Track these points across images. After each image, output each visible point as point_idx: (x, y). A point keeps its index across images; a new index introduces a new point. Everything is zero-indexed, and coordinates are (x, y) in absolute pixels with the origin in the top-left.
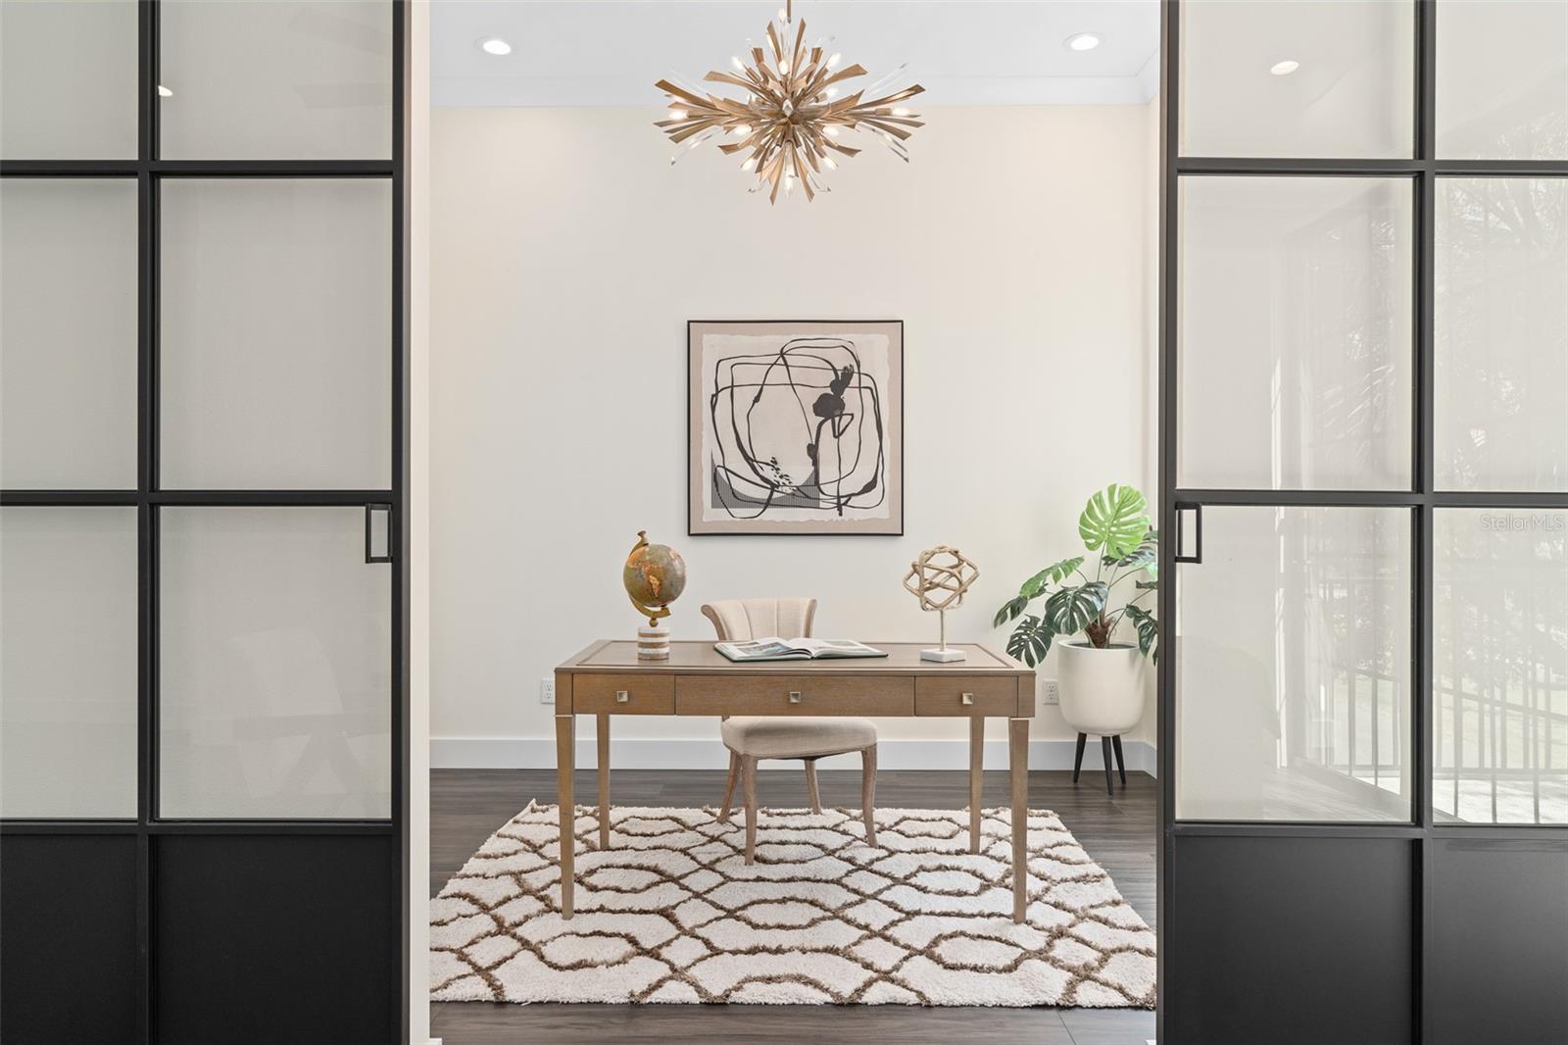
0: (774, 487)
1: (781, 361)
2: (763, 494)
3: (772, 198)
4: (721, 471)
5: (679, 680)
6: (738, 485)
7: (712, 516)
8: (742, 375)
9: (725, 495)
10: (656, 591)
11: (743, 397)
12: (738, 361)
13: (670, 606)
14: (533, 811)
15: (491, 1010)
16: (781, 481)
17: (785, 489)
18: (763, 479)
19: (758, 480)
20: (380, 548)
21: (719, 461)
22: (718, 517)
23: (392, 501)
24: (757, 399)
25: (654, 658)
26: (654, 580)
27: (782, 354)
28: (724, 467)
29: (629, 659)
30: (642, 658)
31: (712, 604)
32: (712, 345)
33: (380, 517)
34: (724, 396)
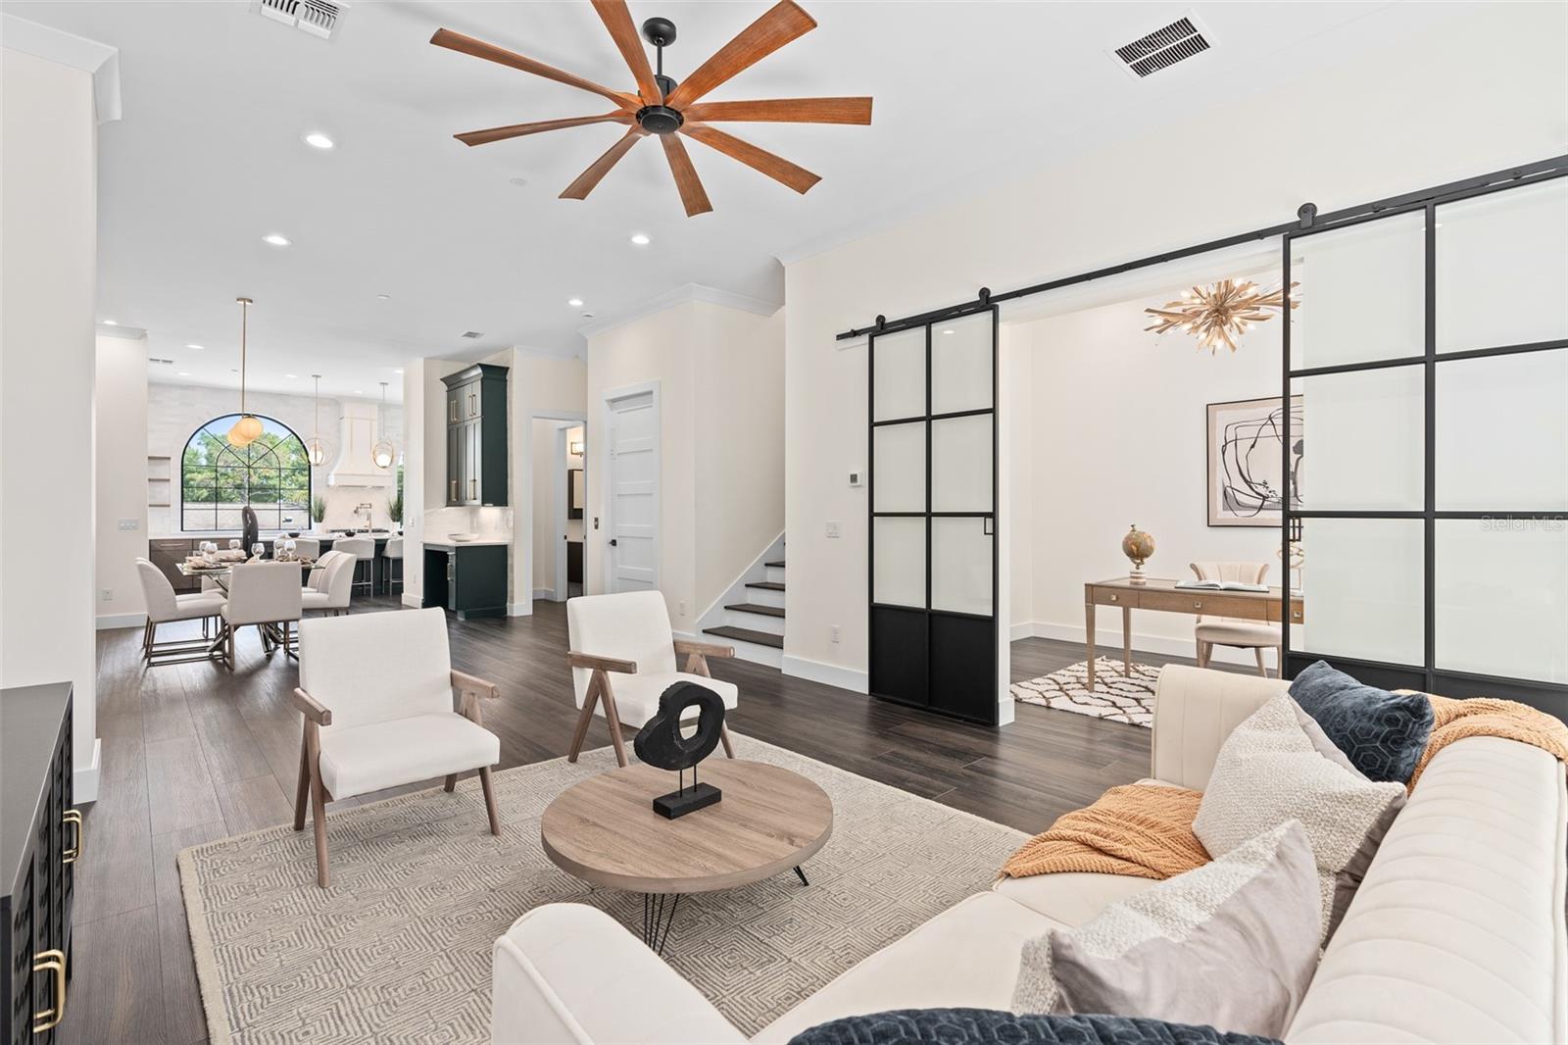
0: (1265, 498)
1: (1269, 422)
2: (1259, 502)
3: (1213, 353)
4: (1229, 489)
5: (1141, 592)
6: (1240, 497)
7: (1222, 515)
8: (1242, 433)
9: (1230, 501)
10: (1135, 552)
11: (1243, 446)
12: (1238, 425)
13: (1145, 560)
14: (1103, 660)
15: (1044, 709)
16: (1270, 495)
17: (1273, 499)
18: (1257, 493)
19: (1254, 494)
20: (990, 529)
21: (1227, 484)
22: (1229, 516)
23: (993, 515)
24: (1253, 446)
25: (1136, 584)
26: (1133, 547)
27: (1270, 418)
28: (1231, 487)
29: (1127, 583)
30: (1132, 583)
31: (1196, 564)
32: (1222, 417)
33: (989, 521)
34: (1231, 447)
